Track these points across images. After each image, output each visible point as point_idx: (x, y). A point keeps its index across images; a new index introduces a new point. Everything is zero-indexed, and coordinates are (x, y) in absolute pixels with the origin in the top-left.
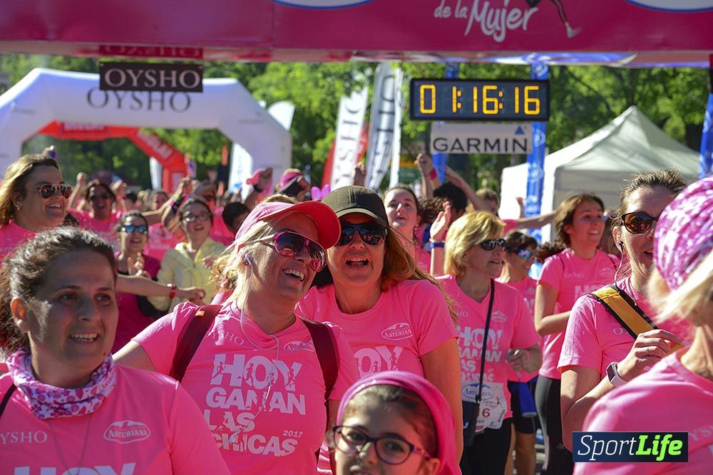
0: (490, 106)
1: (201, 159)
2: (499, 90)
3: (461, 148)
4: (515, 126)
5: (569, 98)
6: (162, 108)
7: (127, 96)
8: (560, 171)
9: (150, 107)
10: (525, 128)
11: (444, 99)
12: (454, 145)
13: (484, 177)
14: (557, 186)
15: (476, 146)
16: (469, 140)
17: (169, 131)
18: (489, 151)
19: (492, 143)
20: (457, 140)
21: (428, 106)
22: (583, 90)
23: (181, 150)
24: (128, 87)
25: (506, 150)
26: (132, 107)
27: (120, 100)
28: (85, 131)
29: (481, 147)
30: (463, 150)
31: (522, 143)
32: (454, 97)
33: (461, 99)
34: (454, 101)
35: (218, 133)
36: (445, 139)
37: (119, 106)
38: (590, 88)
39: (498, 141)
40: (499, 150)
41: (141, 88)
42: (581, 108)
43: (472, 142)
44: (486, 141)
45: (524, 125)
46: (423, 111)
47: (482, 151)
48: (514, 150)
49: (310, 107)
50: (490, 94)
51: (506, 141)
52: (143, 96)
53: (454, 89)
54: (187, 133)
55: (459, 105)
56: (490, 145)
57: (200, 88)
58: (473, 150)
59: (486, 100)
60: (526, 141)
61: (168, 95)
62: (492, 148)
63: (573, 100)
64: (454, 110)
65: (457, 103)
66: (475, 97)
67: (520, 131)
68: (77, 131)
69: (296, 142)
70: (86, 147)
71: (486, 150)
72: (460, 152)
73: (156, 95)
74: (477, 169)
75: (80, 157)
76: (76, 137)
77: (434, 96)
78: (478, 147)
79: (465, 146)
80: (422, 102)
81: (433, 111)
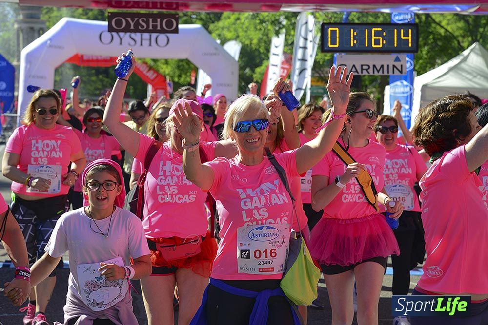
0: (377, 42)
1: (176, 80)
2: (383, 31)
3: (357, 71)
4: (394, 56)
5: (431, 37)
7: (126, 36)
8: (425, 87)
9: (141, 45)
10: (401, 57)
11: (345, 37)
12: (352, 69)
13: (372, 92)
14: (423, 98)
15: (367, 70)
16: (362, 66)
17: (155, 61)
18: (376, 73)
19: (378, 68)
20: (354, 66)
21: (334, 43)
22: (442, 31)
23: (163, 74)
24: (127, 30)
25: (388, 73)
26: (129, 44)
27: (121, 40)
28: (97, 61)
29: (371, 71)
30: (358, 73)
31: (399, 68)
32: (352, 36)
33: (357, 37)
34: (352, 39)
35: (188, 62)
36: (346, 66)
37: (121, 44)
38: (446, 30)
39: (382, 66)
40: (383, 73)
41: (136, 30)
42: (440, 43)
43: (364, 67)
44: (374, 66)
45: (400, 55)
46: (330, 46)
47: (371, 73)
48: (393, 73)
49: (251, 44)
50: (377, 34)
51: (388, 66)
52: (137, 36)
53: (352, 30)
54: (167, 62)
55: (355, 42)
57: (176, 31)
58: (365, 73)
59: (375, 38)
60: (402, 66)
61: (154, 35)
62: (378, 71)
63: (434, 38)
64: (352, 45)
65: (354, 40)
66: (367, 36)
67: (397, 60)
68: (92, 61)
69: (242, 68)
70: (98, 72)
71: (374, 73)
72: (356, 74)
73: (146, 36)
74: (366, 87)
75: (94, 78)
76: (91, 64)
77: (338, 36)
78: (369, 70)
79: (359, 70)
80: (330, 40)
81: (337, 46)
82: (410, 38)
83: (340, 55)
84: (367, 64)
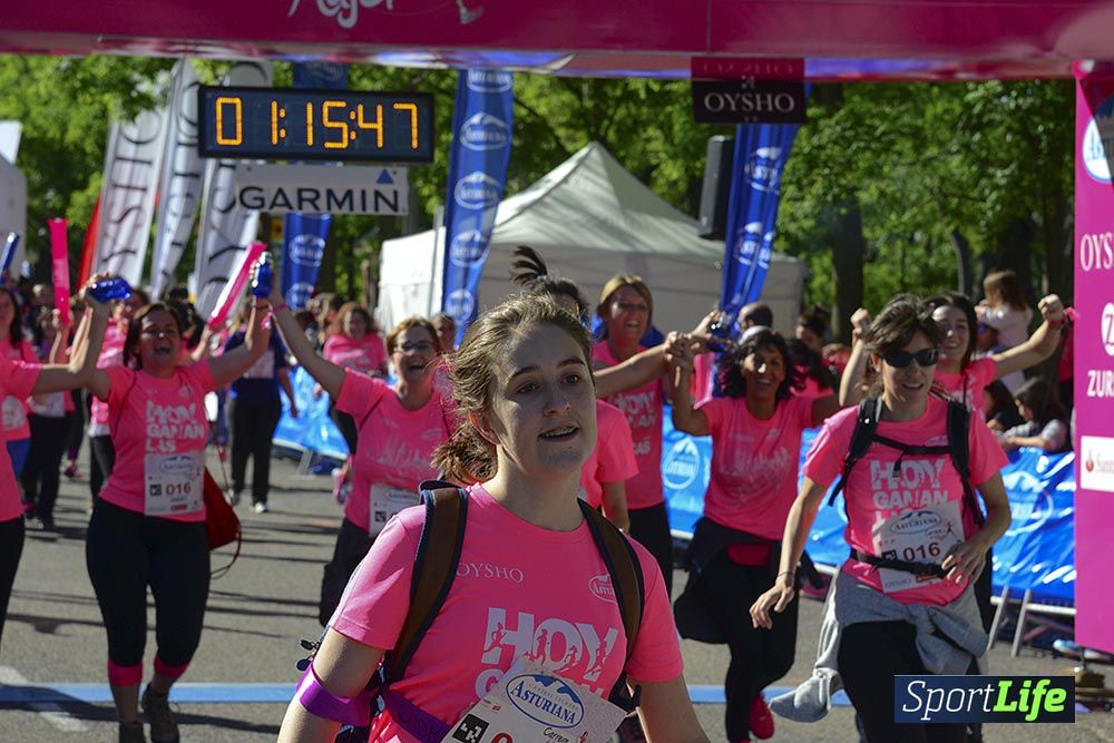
0: (337, 135)
2: (350, 108)
3: (287, 204)
4: (375, 171)
10: (395, 173)
11: (257, 122)
12: (276, 198)
15: (312, 201)
16: (300, 191)
18: (335, 210)
19: (340, 197)
20: (280, 191)
21: (229, 133)
25: (364, 209)
29: (322, 203)
30: (291, 208)
31: (392, 200)
32: (275, 119)
33: (286, 123)
34: (275, 126)
36: (260, 190)
39: (349, 194)
40: (351, 209)
43: (306, 195)
44: (330, 193)
45: (390, 170)
46: (221, 141)
47: (324, 210)
48: (377, 209)
50: (335, 114)
51: (363, 193)
53: (274, 105)
55: (283, 133)
56: (336, 200)
58: (308, 208)
59: (328, 125)
60: (396, 193)
62: (340, 205)
64: (275, 141)
65: (279, 129)
66: (310, 121)
67: (385, 179)
71: (329, 208)
72: (283, 211)
77: (239, 117)
78: (317, 202)
79: (293, 200)
80: (219, 126)
81: (238, 142)
82: (414, 127)
84: (313, 187)
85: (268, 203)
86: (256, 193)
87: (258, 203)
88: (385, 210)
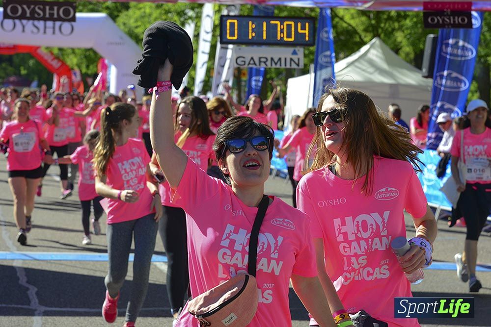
0: (275, 35)
2: (281, 24)
3: (255, 64)
4: (291, 49)
6: (54, 33)
9: (45, 32)
10: (299, 50)
11: (243, 30)
12: (250, 61)
15: (265, 62)
16: (260, 58)
18: (274, 66)
19: (276, 60)
20: (252, 58)
21: (232, 34)
25: (286, 65)
26: (32, 32)
29: (269, 63)
30: (256, 65)
31: (296, 61)
32: (250, 28)
33: (255, 30)
34: (250, 31)
36: (244, 58)
37: (24, 31)
38: (349, 25)
39: (280, 59)
40: (280, 65)
43: (262, 60)
44: (272, 59)
45: (298, 49)
46: (229, 37)
47: (269, 66)
48: (291, 65)
50: (275, 27)
51: (286, 59)
52: (40, 24)
53: (251, 23)
55: (254, 34)
56: (274, 62)
57: (74, 19)
58: (263, 65)
59: (272, 31)
60: (299, 59)
61: (58, 23)
62: (276, 64)
63: (337, 33)
64: (250, 37)
65: (252, 33)
66: (265, 29)
67: (295, 53)
71: (271, 65)
72: (253, 66)
73: (49, 24)
77: (236, 28)
78: (267, 63)
79: (257, 62)
80: (228, 32)
81: (235, 38)
82: (307, 32)
83: (239, 47)
84: (265, 56)
85: (247, 63)
86: (242, 59)
87: (243, 63)
88: (294, 66)
